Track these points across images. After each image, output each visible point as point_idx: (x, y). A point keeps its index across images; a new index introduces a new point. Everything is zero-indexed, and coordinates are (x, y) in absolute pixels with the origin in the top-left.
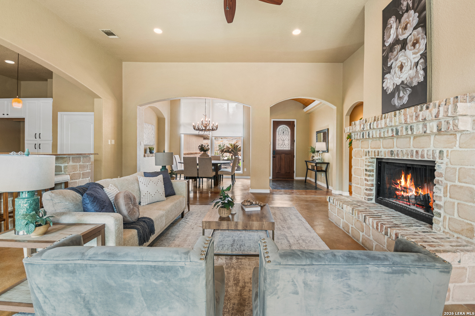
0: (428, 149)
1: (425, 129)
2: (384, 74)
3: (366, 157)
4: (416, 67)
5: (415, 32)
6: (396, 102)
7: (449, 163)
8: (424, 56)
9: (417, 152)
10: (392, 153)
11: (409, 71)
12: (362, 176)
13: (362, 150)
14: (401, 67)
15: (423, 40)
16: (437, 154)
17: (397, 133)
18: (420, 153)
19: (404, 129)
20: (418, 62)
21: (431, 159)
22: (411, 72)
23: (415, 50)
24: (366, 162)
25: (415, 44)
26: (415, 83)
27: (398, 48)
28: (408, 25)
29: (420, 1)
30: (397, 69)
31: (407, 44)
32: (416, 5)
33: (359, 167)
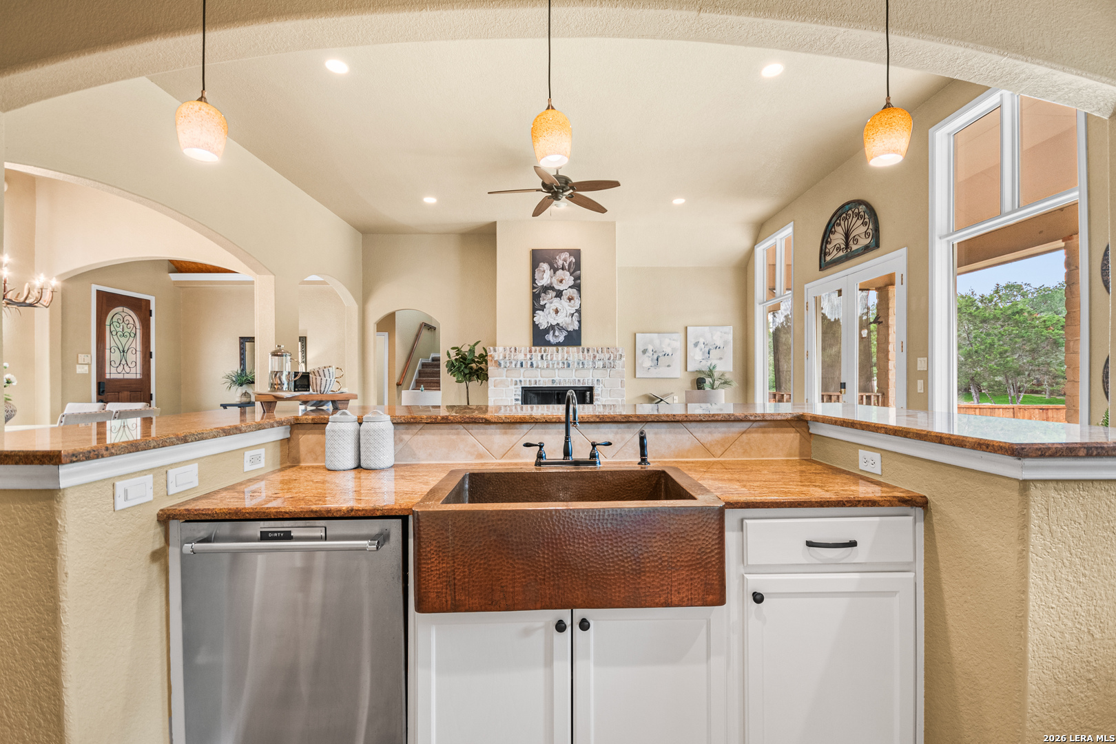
0: (588, 379)
2: (534, 310)
3: (516, 386)
4: (572, 318)
5: (570, 289)
6: (550, 337)
7: (603, 387)
8: (579, 311)
9: (579, 380)
10: (553, 381)
11: (564, 317)
13: (509, 379)
14: (557, 312)
15: (578, 300)
16: (596, 382)
17: (569, 366)
18: (582, 381)
19: (576, 364)
20: (573, 314)
21: (591, 385)
22: (567, 319)
23: (570, 304)
24: (516, 391)
25: (570, 299)
26: (570, 329)
27: (552, 294)
28: (564, 281)
29: (575, 268)
30: (551, 311)
31: (562, 295)
32: (572, 270)
33: (504, 398)
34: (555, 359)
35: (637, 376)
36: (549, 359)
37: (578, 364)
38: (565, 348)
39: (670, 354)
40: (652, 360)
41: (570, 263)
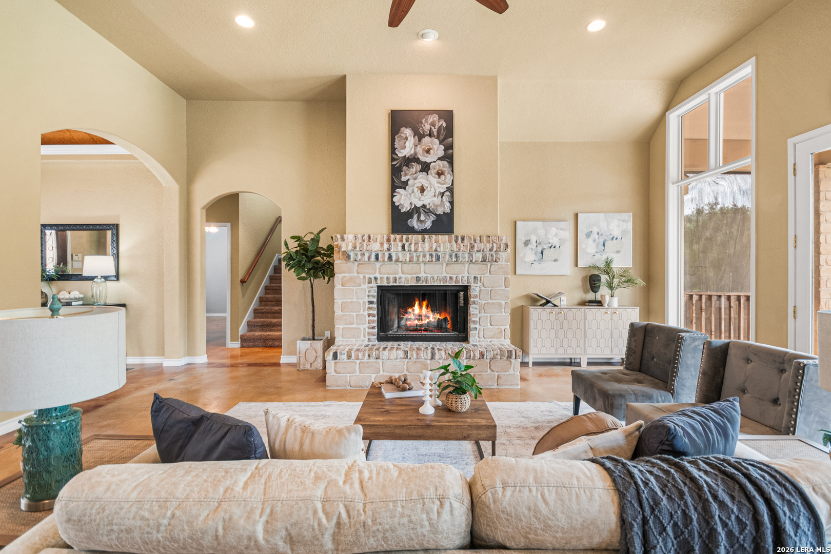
0: (463, 275)
2: (394, 188)
3: (370, 285)
4: (442, 197)
5: (439, 162)
6: (414, 223)
7: (482, 286)
8: (450, 190)
9: (451, 278)
10: (418, 279)
11: (432, 197)
12: (362, 311)
13: (361, 276)
14: (422, 190)
15: (449, 175)
16: (472, 280)
18: (454, 279)
19: (447, 256)
20: (443, 193)
21: (466, 284)
22: (435, 199)
23: (439, 180)
24: (369, 292)
25: (440, 174)
26: (440, 211)
27: (417, 167)
28: (431, 151)
29: (446, 135)
30: (416, 190)
31: (429, 169)
32: (442, 137)
33: (355, 300)
34: (420, 249)
35: (518, 272)
36: (413, 249)
37: (451, 256)
38: (434, 236)
39: (557, 246)
40: (536, 253)
41: (440, 128)
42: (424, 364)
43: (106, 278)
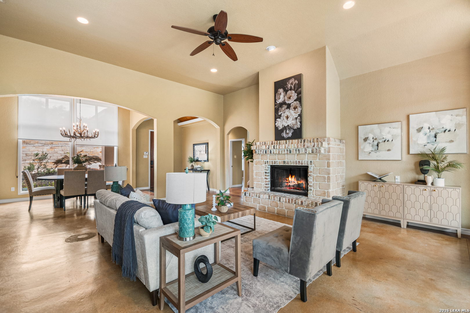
0: (305, 160)
1: (306, 151)
2: (276, 118)
3: (266, 165)
4: (296, 120)
5: (295, 102)
6: (284, 135)
7: (315, 166)
8: (300, 115)
9: (299, 162)
10: (284, 162)
11: (292, 121)
12: (262, 176)
13: (262, 160)
14: (287, 117)
15: (299, 108)
16: (309, 163)
17: (290, 152)
18: (301, 162)
19: (295, 151)
20: (297, 118)
21: (306, 165)
22: (293, 121)
23: (295, 111)
24: (265, 168)
25: (295, 108)
26: (295, 128)
27: (285, 107)
28: (291, 97)
29: (298, 88)
30: (285, 118)
31: (290, 107)
32: (296, 89)
33: (260, 171)
34: (281, 148)
35: (360, 159)
38: (291, 140)
39: (390, 140)
40: (373, 146)
41: (295, 84)
42: (277, 203)
43: (205, 161)
